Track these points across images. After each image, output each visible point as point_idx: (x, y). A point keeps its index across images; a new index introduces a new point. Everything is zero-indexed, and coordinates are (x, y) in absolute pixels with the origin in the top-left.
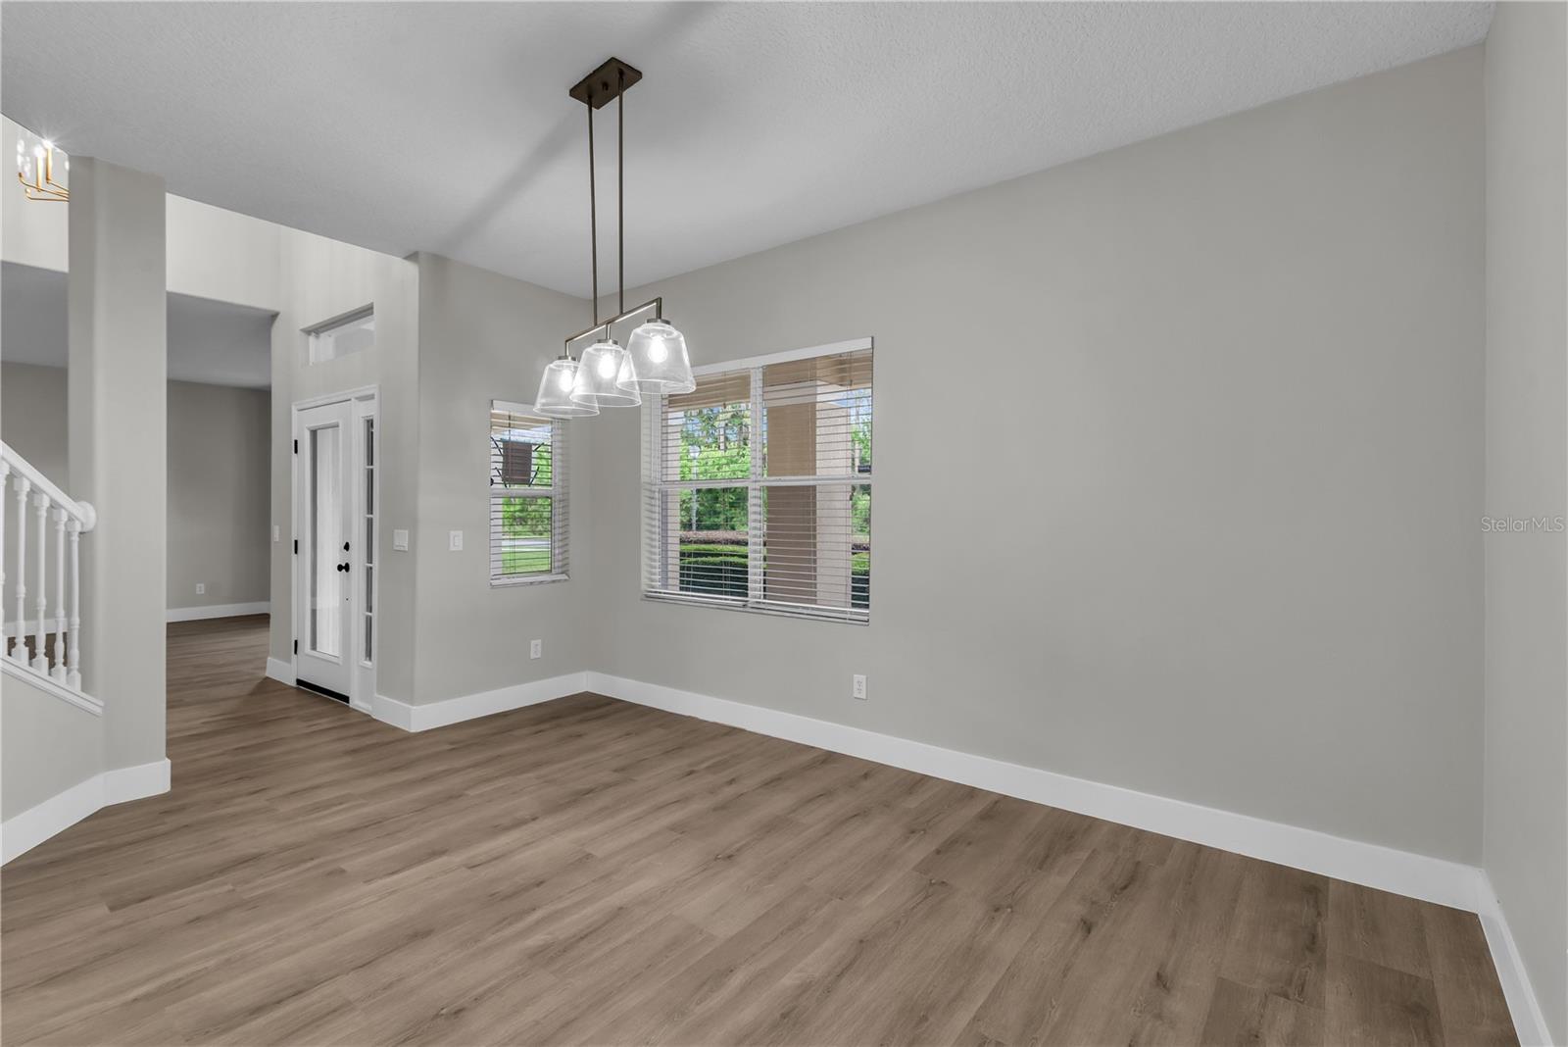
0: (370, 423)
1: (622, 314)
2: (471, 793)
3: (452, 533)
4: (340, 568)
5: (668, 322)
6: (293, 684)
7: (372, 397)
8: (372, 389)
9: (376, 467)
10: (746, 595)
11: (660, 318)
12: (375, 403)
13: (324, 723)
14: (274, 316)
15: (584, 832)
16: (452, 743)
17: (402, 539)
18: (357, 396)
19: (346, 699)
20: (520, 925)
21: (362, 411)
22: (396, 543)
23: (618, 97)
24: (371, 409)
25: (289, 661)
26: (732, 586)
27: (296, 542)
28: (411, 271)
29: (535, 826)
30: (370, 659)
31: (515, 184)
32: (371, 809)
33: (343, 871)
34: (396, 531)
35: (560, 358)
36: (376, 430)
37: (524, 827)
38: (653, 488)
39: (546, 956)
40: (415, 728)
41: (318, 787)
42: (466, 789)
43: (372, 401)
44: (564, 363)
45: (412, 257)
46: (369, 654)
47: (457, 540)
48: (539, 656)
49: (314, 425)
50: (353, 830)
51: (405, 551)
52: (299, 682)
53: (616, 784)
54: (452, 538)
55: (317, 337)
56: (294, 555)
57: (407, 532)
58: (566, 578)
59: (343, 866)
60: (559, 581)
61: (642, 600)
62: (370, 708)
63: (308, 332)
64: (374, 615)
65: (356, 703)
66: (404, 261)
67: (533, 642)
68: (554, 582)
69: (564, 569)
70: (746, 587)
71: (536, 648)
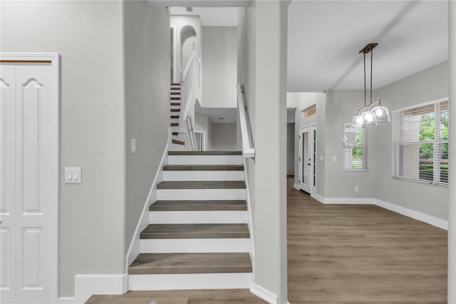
0: (315, 131)
1: (371, 104)
2: (337, 217)
3: (333, 157)
4: (308, 164)
5: (382, 106)
6: (299, 190)
7: (315, 125)
8: (315, 123)
9: (316, 141)
10: (433, 180)
11: (380, 105)
12: (316, 127)
13: (305, 198)
14: (296, 108)
15: (364, 232)
16: (333, 208)
17: (322, 158)
18: (312, 125)
19: (310, 194)
20: (344, 241)
21: (313, 128)
22: (320, 159)
23: (371, 51)
24: (315, 128)
25: (298, 185)
26: (426, 177)
27: (300, 158)
28: (324, 95)
29: (352, 227)
30: (315, 186)
31: (348, 72)
32: (314, 215)
33: (309, 222)
34: (320, 156)
35: (357, 115)
36: (316, 133)
37: (349, 227)
38: (397, 145)
39: (349, 247)
40: (325, 203)
41: (304, 209)
42: (336, 216)
43: (315, 126)
44: (358, 116)
45: (325, 92)
46: (314, 185)
47: (334, 159)
48: (358, 191)
49: (303, 132)
50: (311, 217)
51: (322, 161)
52: (300, 189)
53: (377, 225)
54: (333, 158)
55: (304, 112)
56: (299, 161)
57: (323, 156)
58: (367, 170)
59: (310, 222)
60: (364, 171)
61: (392, 179)
62: (315, 197)
63: (302, 111)
64: (316, 175)
65: (312, 195)
66: (323, 93)
67: (356, 187)
68: (362, 171)
69: (366, 168)
70: (433, 178)
71: (357, 189)
